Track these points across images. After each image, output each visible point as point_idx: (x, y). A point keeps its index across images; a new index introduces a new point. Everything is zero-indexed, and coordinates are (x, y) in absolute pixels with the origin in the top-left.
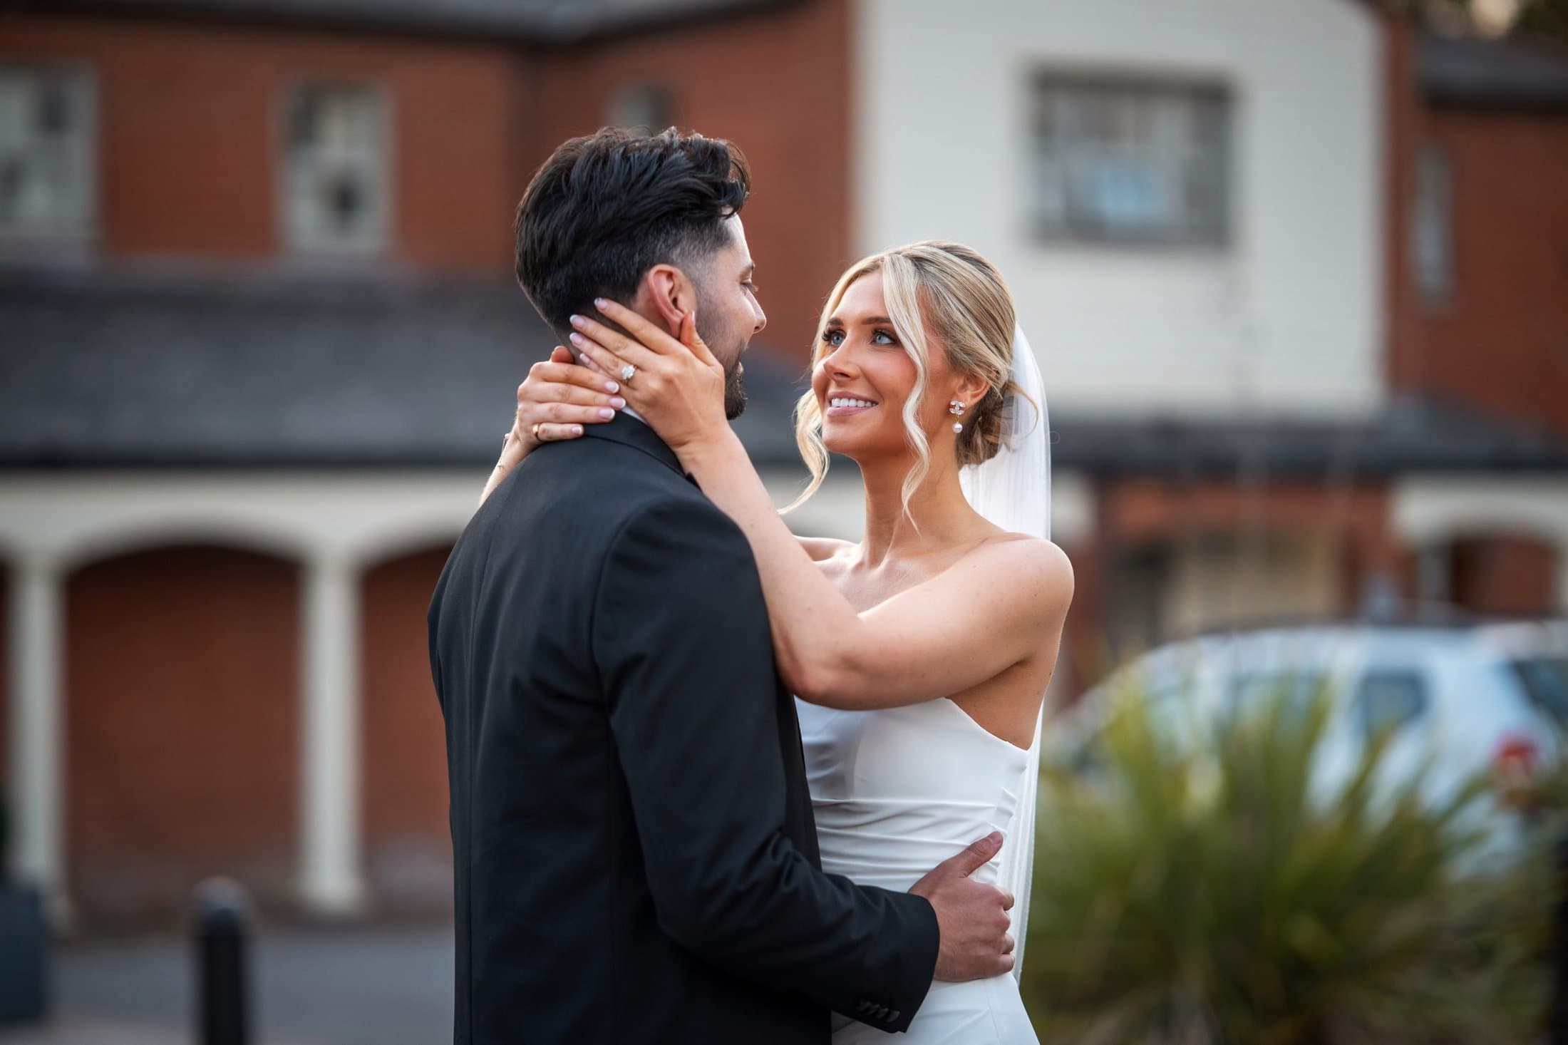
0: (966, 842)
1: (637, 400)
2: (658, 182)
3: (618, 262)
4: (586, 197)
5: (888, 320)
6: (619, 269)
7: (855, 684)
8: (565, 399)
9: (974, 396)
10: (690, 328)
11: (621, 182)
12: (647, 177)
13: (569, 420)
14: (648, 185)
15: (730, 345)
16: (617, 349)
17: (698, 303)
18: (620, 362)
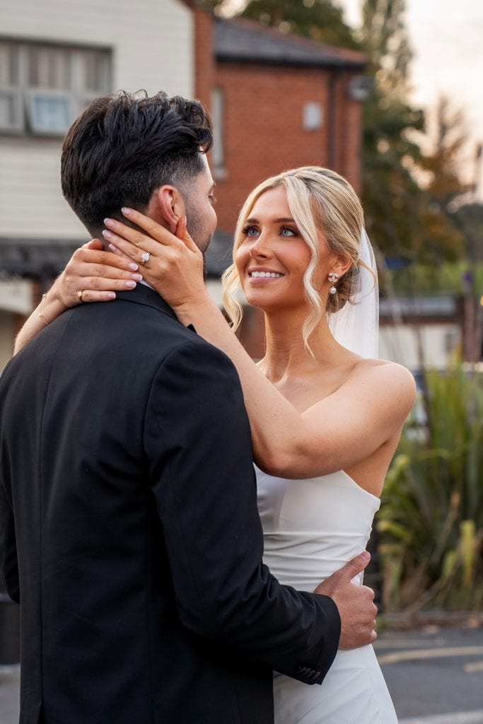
0: (347, 559)
1: (150, 276)
2: (163, 129)
3: (138, 183)
4: (116, 139)
5: (292, 220)
6: (139, 188)
7: (303, 463)
8: (102, 274)
9: (343, 270)
10: (183, 228)
11: (140, 130)
12: (156, 125)
13: (105, 289)
14: (156, 131)
15: (204, 237)
16: (137, 242)
17: (187, 210)
18: (139, 250)
